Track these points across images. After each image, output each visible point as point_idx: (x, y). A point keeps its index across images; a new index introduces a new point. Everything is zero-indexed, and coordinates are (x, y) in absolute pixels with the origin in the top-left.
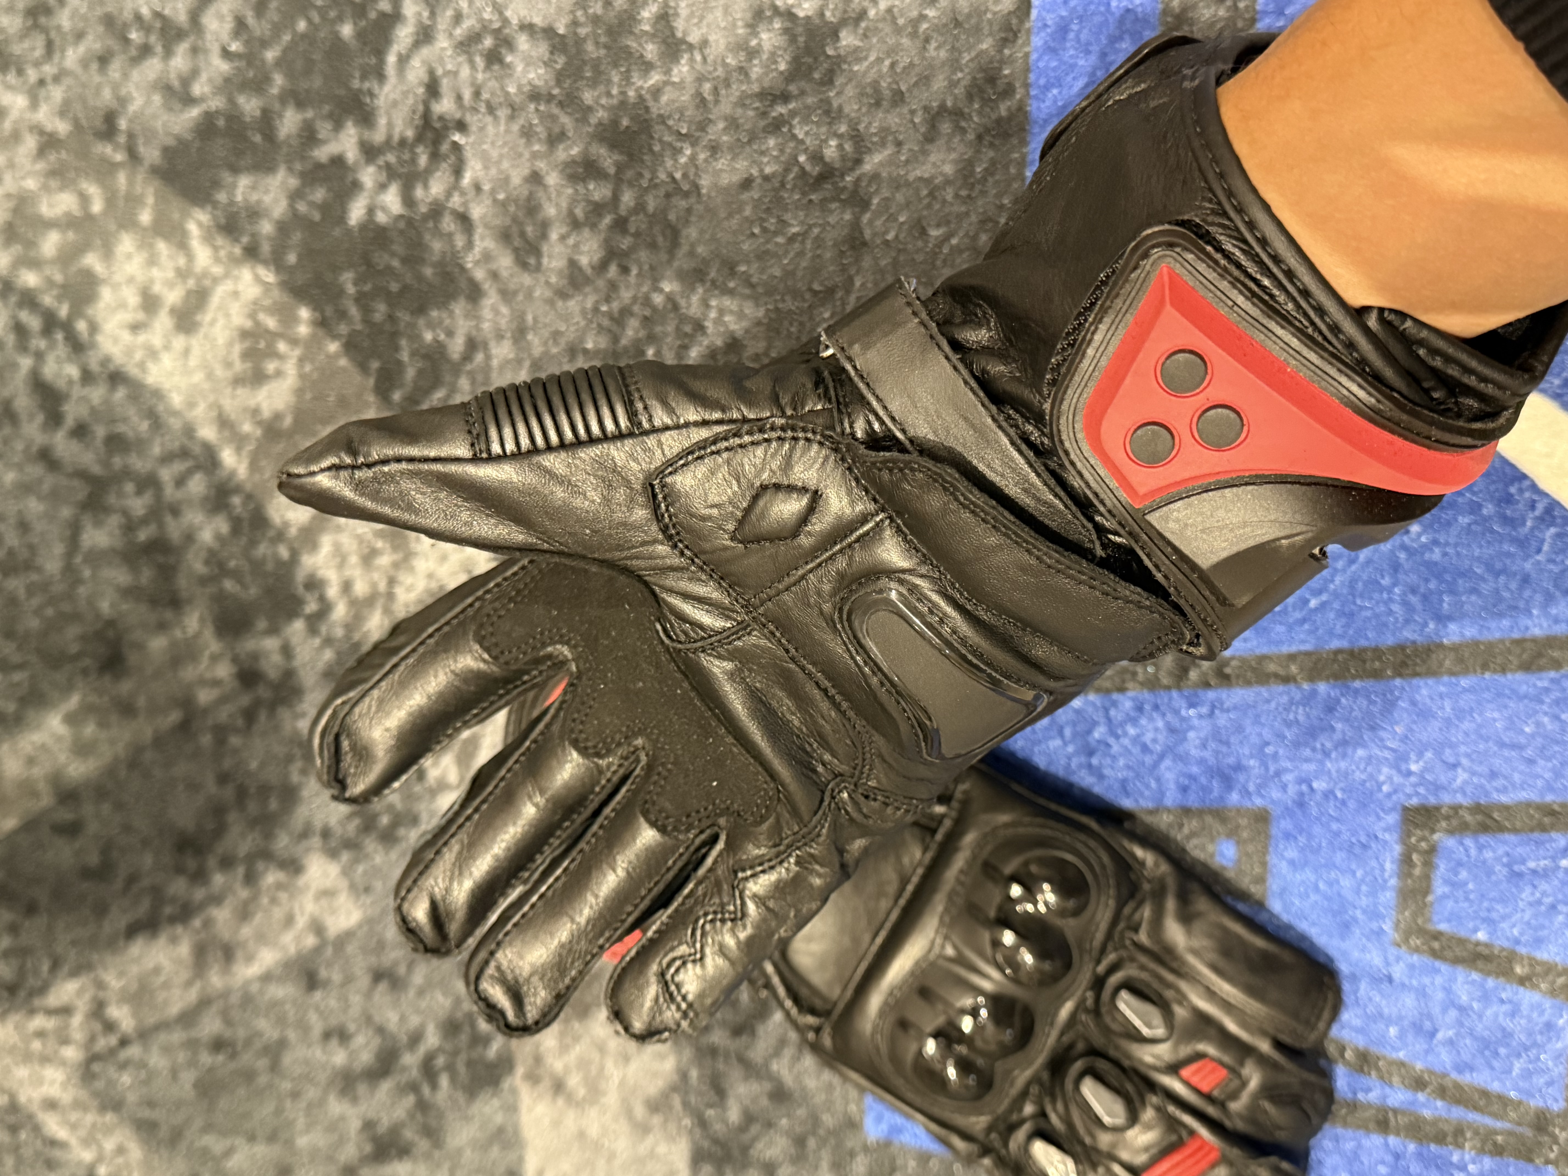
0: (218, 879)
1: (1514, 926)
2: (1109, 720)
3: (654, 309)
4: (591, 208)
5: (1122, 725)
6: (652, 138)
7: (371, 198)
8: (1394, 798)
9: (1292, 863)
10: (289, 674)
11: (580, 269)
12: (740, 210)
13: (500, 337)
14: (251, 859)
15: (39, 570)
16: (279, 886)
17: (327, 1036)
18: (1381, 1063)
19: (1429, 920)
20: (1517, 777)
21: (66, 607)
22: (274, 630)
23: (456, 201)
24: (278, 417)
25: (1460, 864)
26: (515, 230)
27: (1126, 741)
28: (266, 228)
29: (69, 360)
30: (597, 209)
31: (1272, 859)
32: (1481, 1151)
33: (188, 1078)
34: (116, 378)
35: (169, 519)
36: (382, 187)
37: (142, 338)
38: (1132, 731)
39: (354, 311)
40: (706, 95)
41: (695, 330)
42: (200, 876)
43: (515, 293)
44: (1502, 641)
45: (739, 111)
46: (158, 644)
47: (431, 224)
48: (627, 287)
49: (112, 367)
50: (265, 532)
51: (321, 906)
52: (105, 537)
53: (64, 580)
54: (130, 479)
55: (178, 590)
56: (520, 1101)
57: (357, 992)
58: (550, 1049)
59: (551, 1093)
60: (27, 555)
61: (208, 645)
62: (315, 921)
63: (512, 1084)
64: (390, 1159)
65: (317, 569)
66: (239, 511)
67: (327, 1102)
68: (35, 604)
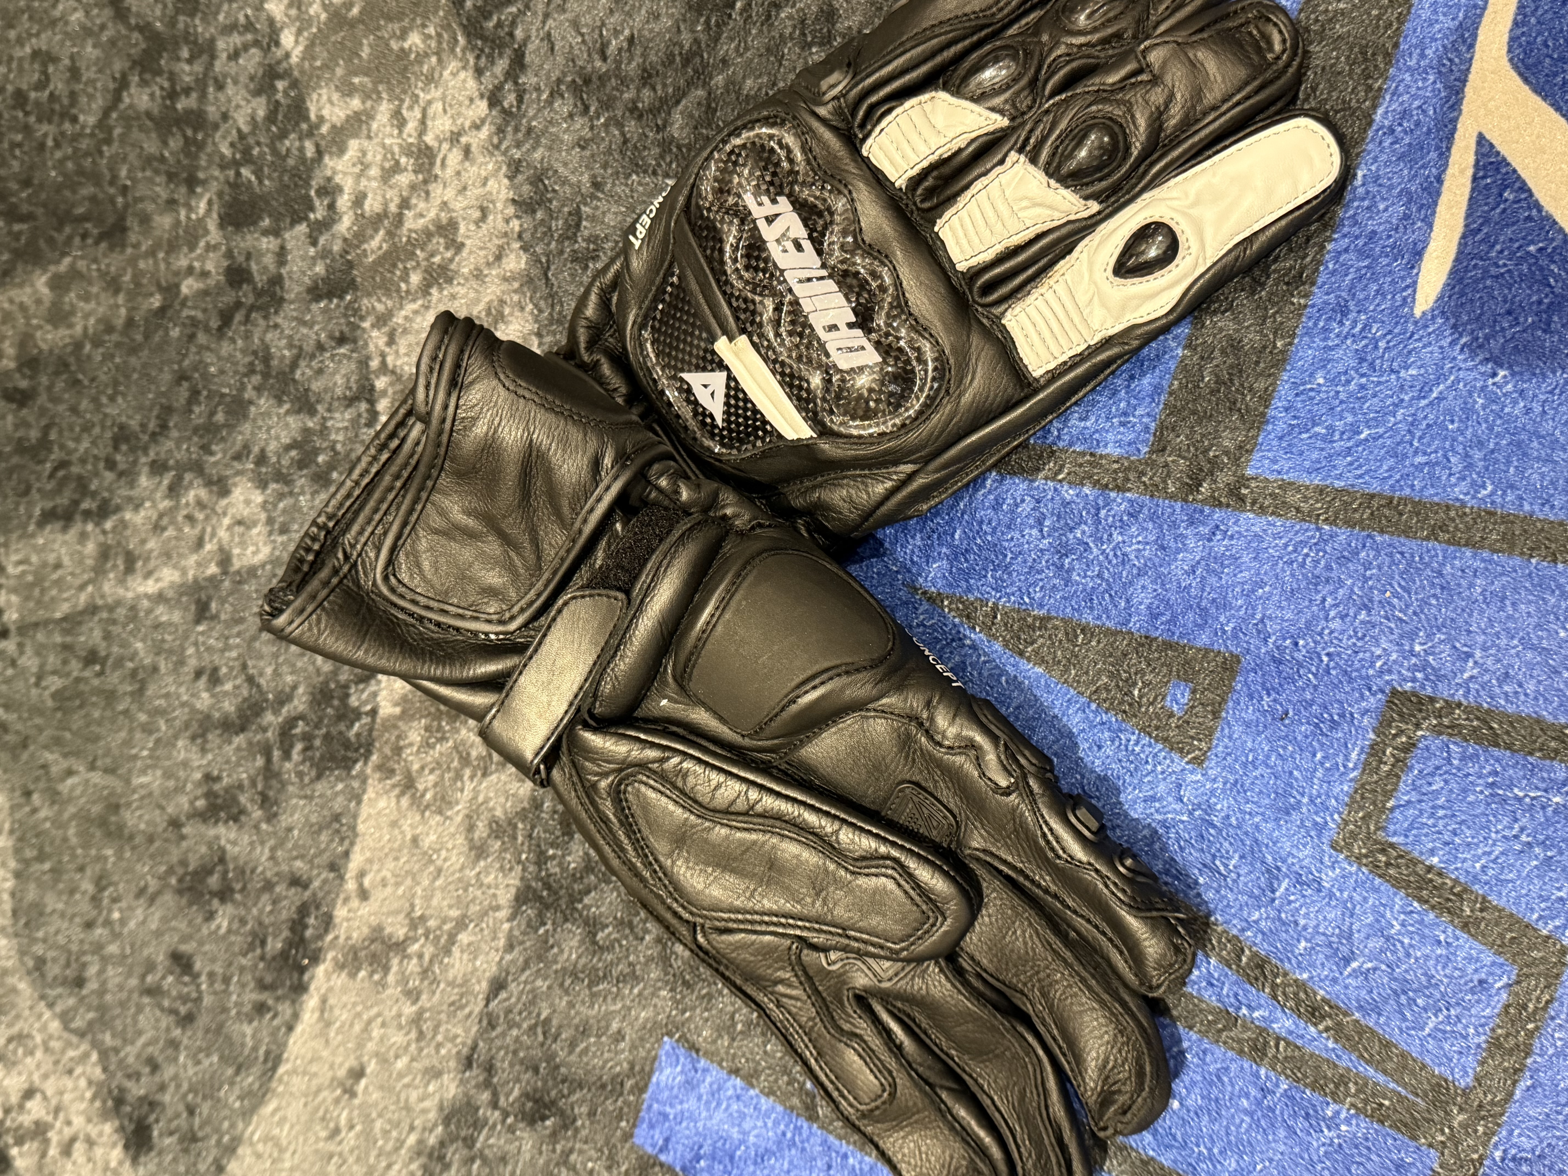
8: (1387, 677)
10: (277, 281)
14: (181, 469)
15: (74, 120)
16: (200, 504)
18: (1279, 980)
19: (1384, 827)
21: (88, 164)
22: (276, 232)
31: (1227, 714)
32: (1362, 1112)
35: (211, 91)
38: (1119, 537)
42: (128, 475)
50: (297, 124)
51: (232, 536)
52: (145, 98)
53: (92, 135)
54: (187, 41)
55: (197, 168)
56: (364, 791)
57: (238, 635)
58: (411, 745)
59: (397, 791)
60: (66, 101)
61: (207, 232)
62: (221, 549)
63: (362, 772)
64: (216, 822)
65: (335, 173)
66: (279, 96)
67: (174, 746)
68: (58, 155)
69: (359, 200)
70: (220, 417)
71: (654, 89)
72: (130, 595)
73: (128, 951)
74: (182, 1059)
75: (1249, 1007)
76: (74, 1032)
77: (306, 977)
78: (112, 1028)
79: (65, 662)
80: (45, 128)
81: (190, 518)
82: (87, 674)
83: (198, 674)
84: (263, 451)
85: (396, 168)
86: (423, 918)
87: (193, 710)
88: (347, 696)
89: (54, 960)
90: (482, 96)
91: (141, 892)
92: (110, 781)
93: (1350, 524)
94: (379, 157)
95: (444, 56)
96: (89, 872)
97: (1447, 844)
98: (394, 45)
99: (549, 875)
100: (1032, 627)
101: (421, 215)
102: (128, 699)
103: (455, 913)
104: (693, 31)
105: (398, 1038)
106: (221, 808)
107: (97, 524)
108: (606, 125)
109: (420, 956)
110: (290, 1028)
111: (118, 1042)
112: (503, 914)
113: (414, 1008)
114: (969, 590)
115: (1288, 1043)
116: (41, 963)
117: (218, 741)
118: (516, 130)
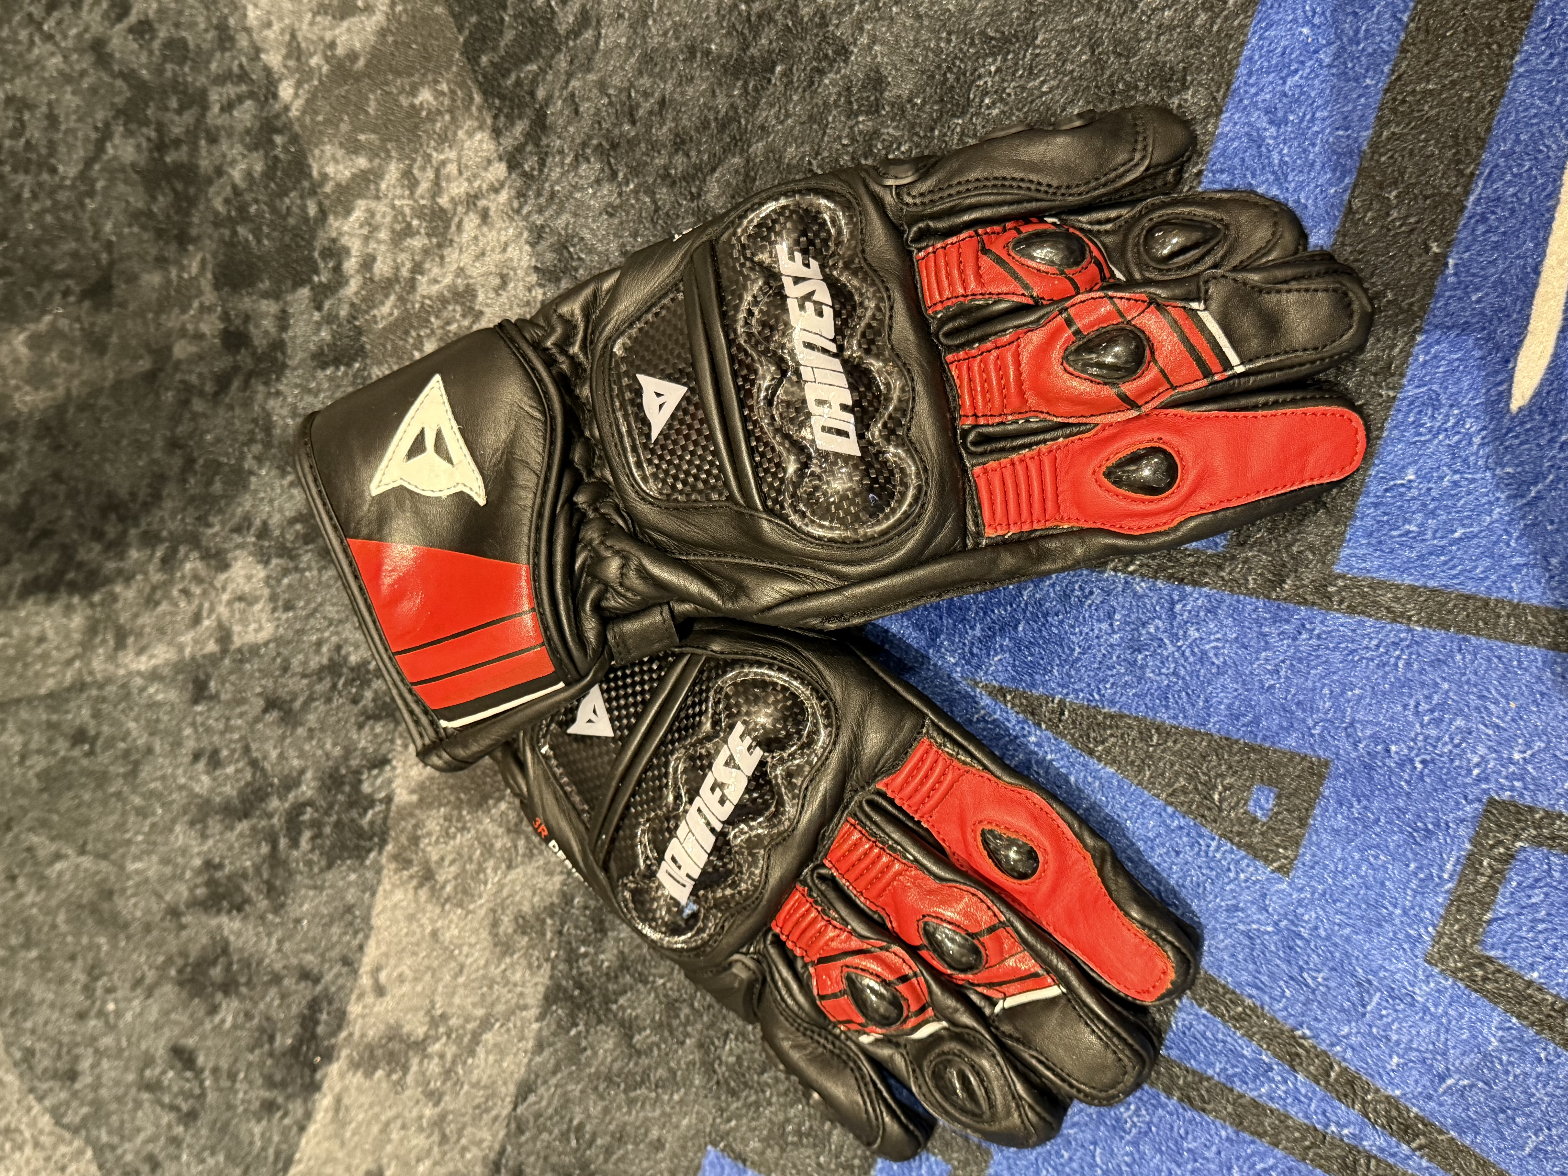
0: (135, 554)
2: (1173, 614)
8: (1484, 786)
10: (277, 346)
14: (175, 541)
15: (53, 171)
16: (196, 578)
18: (1370, 1095)
19: (1481, 941)
21: (69, 218)
22: (276, 293)
24: (352, 56)
31: (1315, 823)
33: (36, 765)
35: (203, 145)
42: (116, 547)
46: (151, 279)
50: (299, 181)
51: (232, 611)
52: (130, 149)
53: (73, 187)
54: (176, 91)
55: (189, 224)
56: (379, 882)
57: (241, 715)
58: (429, 834)
59: (414, 882)
60: (44, 151)
61: (200, 293)
62: (221, 626)
63: (376, 862)
64: (219, 911)
65: (340, 234)
66: (278, 151)
67: (171, 830)
68: (36, 207)
69: (368, 263)
70: (217, 487)
71: (688, 156)
72: (122, 672)
73: (124, 1044)
74: (184, 1157)
75: (1338, 1124)
76: (66, 1127)
77: (318, 1076)
78: (107, 1124)
79: (51, 741)
80: (21, 178)
81: (185, 592)
82: (76, 753)
83: (196, 757)
84: (265, 523)
85: (408, 232)
86: (444, 1017)
87: (193, 795)
88: (360, 782)
89: (44, 1052)
90: (500, 159)
91: (138, 983)
92: (104, 866)
93: (1443, 625)
94: (388, 219)
95: (458, 113)
96: (80, 962)
97: (1547, 958)
98: (404, 101)
99: (581, 974)
100: (1102, 726)
101: (436, 281)
102: (121, 781)
103: (480, 1012)
104: (729, 96)
105: (419, 1141)
106: (224, 897)
107: (84, 597)
108: (636, 192)
109: (442, 1056)
110: (302, 1129)
111: (116, 1140)
112: (533, 1012)
113: (438, 1110)
114: (1033, 685)
115: (1379, 1161)
116: (29, 1053)
117: (219, 827)
118: (539, 194)
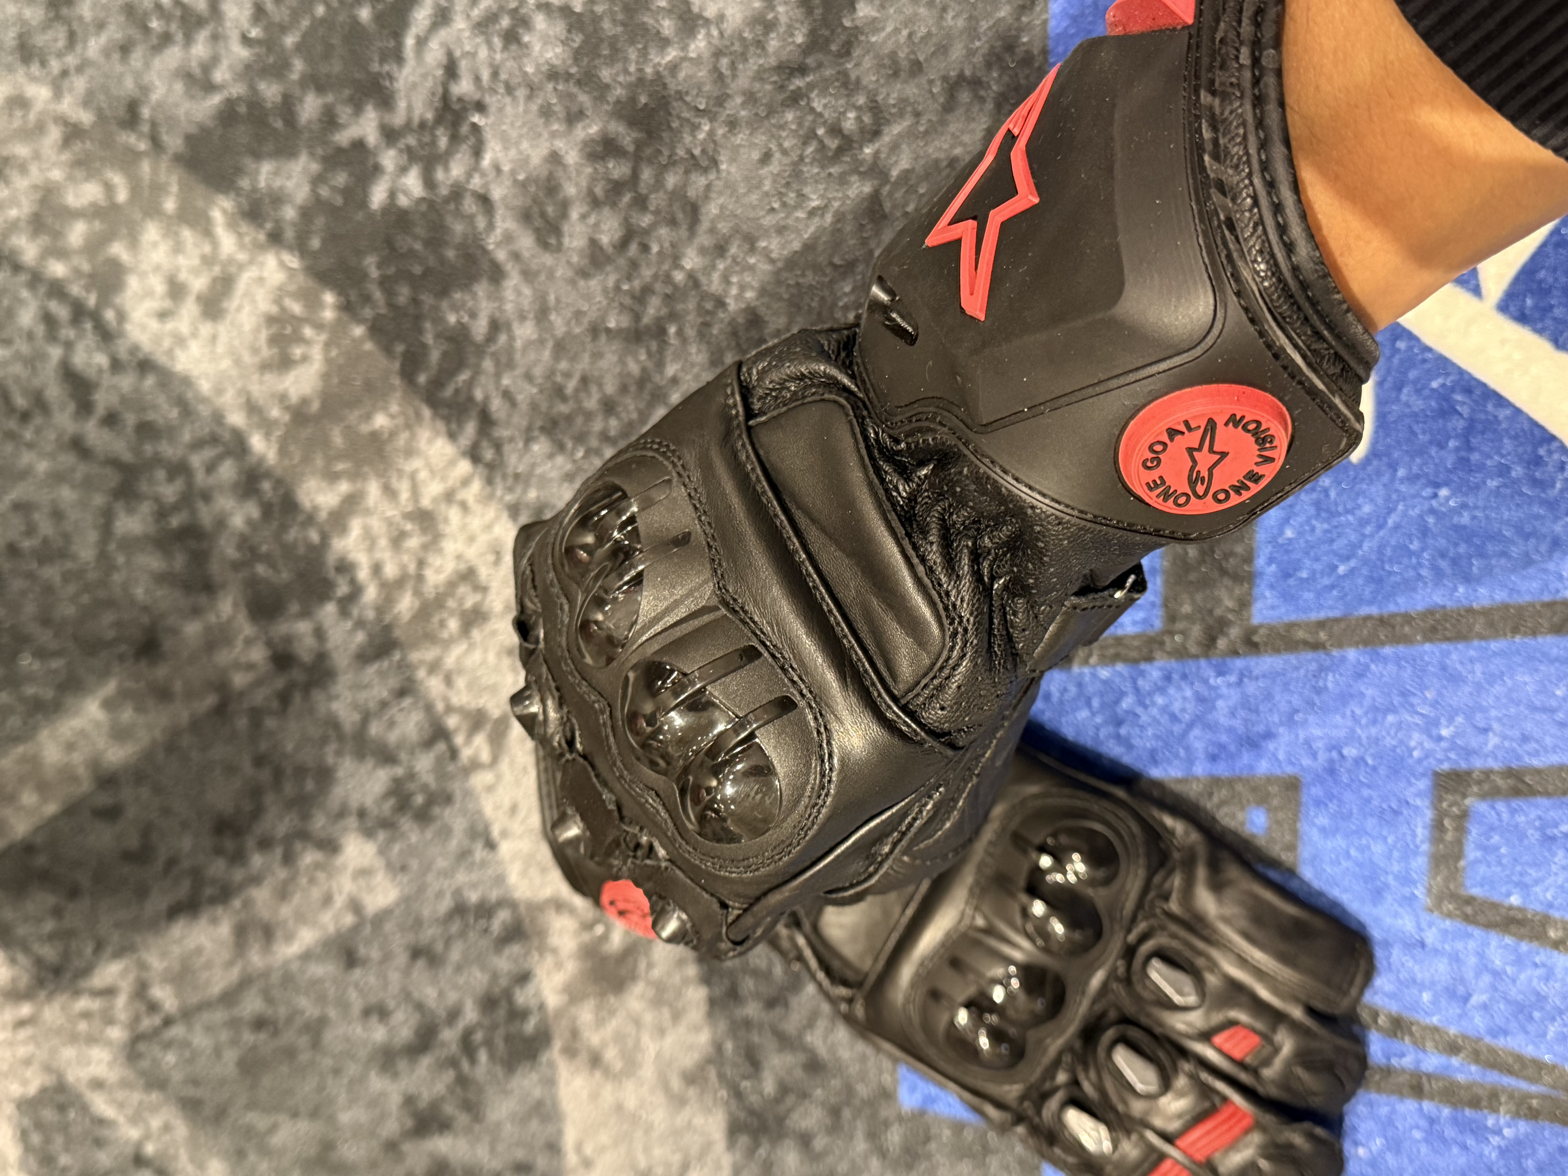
0: (257, 860)
1: (1547, 889)
2: (1137, 690)
3: (676, 287)
4: (609, 187)
5: (1150, 694)
6: (670, 114)
7: (394, 182)
8: (1425, 763)
9: (1323, 830)
10: (322, 657)
11: (601, 248)
12: (759, 186)
13: (522, 317)
14: (289, 841)
15: (74, 558)
16: (317, 866)
17: (367, 1012)
18: (1414, 1028)
19: (1462, 885)
20: (1548, 741)
21: (102, 594)
22: (306, 613)
23: (476, 182)
24: (305, 401)
25: (1492, 828)
26: (535, 209)
27: (1154, 711)
28: (290, 213)
29: (99, 349)
30: (616, 188)
31: (1303, 826)
32: (1517, 1115)
33: (231, 1056)
34: (145, 366)
35: (201, 506)
36: (403, 170)
37: (169, 326)
38: (1160, 700)
39: (378, 295)
40: (724, 70)
41: (716, 307)
42: (238, 857)
43: (537, 274)
44: (1533, 605)
45: (757, 86)
46: (192, 629)
47: (452, 206)
48: (648, 265)
49: (141, 356)
50: (295, 517)
51: (358, 885)
52: (137, 522)
53: (96, 568)
54: (159, 465)
55: (210, 574)
56: (557, 1075)
58: (586, 1025)
59: (587, 1068)
61: (240, 629)
62: (351, 900)
63: (550, 1059)
64: (430, 1135)
65: (346, 552)
66: (268, 496)
67: (367, 1081)
70: (310, 786)
72: (278, 960)
79: (237, 1035)
80: (48, 570)
82: (262, 1037)
84: (361, 806)
85: (404, 535)
87: (375, 1045)
88: (513, 998)
90: (463, 456)
92: (318, 1125)
93: (1353, 644)
94: (383, 530)
95: (415, 429)
98: (364, 429)
101: (441, 570)
102: (308, 1050)
103: (676, 1157)
106: (430, 1122)
107: (225, 906)
112: (722, 1146)
115: (1438, 1078)
117: (407, 1066)
118: (504, 478)
